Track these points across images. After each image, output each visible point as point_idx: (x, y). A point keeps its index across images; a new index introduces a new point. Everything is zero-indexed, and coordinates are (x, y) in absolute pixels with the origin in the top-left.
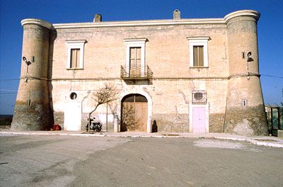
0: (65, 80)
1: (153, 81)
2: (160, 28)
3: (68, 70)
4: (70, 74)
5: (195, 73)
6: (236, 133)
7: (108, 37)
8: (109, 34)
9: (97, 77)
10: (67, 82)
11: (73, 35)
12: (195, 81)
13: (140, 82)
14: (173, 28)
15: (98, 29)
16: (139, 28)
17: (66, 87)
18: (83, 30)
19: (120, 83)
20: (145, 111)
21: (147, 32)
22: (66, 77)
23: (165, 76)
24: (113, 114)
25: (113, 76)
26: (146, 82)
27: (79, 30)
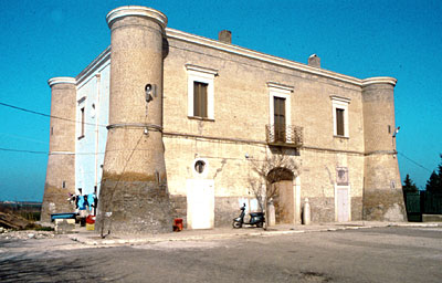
0: (187, 136)
1: (301, 151)
2: (304, 75)
3: (190, 118)
4: (193, 126)
5: (339, 144)
6: (389, 220)
7: (246, 73)
8: (247, 70)
9: (233, 137)
10: (189, 141)
11: (196, 57)
12: (338, 155)
13: (287, 151)
14: (316, 80)
15: (233, 57)
16: (283, 70)
17: (188, 149)
18: (212, 52)
19: (264, 149)
20: (290, 193)
21: (292, 79)
22: (188, 132)
23: (312, 146)
24: (257, 198)
25: (255, 138)
26: (293, 152)
27: (205, 50)
